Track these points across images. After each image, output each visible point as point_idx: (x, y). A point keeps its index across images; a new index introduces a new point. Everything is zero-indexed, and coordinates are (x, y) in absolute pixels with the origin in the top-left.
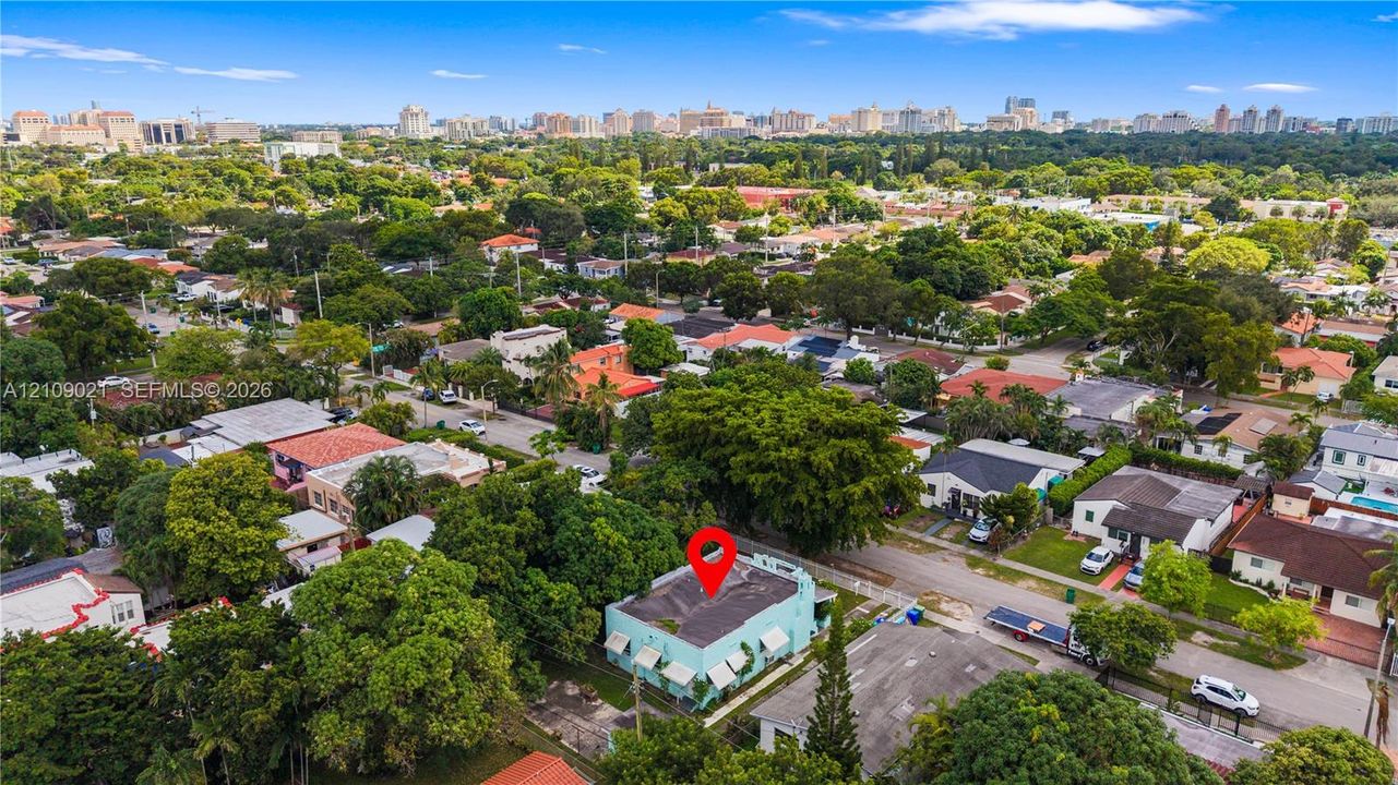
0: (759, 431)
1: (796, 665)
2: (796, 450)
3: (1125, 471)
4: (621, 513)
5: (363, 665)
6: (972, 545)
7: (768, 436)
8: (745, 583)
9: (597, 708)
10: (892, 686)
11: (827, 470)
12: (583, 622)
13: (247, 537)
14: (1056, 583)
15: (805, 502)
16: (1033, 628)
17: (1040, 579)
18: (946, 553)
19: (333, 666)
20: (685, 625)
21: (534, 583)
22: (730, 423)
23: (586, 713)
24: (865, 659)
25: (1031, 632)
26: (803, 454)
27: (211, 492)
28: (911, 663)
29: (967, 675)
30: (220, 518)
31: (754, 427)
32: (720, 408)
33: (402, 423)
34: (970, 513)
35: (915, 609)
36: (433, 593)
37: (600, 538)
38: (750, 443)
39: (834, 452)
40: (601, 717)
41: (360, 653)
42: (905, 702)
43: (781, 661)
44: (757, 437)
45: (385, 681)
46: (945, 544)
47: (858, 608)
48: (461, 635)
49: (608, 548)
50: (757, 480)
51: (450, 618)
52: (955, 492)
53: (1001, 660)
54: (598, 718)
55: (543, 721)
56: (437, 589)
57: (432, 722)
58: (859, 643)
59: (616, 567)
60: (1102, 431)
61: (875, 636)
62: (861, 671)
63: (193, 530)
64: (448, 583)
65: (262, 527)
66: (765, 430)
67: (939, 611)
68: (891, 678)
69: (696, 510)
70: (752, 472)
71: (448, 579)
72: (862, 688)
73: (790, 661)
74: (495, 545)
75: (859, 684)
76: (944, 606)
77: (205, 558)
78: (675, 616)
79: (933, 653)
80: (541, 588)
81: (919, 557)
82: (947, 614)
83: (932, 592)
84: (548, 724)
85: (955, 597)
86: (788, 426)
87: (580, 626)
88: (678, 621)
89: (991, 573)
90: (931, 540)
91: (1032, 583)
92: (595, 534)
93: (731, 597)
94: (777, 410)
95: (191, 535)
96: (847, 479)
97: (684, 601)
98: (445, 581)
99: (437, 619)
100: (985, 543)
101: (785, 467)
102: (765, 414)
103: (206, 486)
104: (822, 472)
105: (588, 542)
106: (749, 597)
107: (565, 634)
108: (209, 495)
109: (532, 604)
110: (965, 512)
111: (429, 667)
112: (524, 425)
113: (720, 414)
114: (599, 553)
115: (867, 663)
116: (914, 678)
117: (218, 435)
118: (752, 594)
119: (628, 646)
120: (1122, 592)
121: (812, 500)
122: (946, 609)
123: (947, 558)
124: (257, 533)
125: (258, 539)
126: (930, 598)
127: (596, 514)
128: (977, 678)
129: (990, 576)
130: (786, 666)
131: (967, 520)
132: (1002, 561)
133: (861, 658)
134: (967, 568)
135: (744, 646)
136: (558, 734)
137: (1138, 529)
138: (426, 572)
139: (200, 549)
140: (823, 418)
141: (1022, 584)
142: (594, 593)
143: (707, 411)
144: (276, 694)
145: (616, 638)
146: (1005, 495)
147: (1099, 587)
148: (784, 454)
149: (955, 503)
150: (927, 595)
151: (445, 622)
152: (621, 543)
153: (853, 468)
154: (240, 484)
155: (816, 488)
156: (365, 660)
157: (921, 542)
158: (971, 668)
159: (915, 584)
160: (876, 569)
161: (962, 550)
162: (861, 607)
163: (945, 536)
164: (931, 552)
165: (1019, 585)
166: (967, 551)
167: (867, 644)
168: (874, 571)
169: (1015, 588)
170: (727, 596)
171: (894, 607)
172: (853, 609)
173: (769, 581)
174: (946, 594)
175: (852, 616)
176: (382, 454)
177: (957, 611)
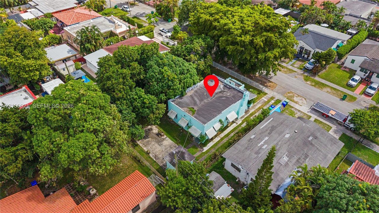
0: (233, 27)
1: (239, 123)
2: (248, 37)
3: (367, 42)
4: (174, 63)
5: (57, 146)
6: (306, 70)
7: (237, 30)
8: (222, 91)
9: (164, 139)
10: (280, 147)
11: (261, 46)
12: (159, 110)
13: (29, 64)
14: (338, 90)
15: (249, 58)
16: (332, 113)
17: (332, 88)
18: (296, 73)
19: (43, 147)
20: (198, 110)
21: (139, 95)
22: (221, 22)
23: (159, 142)
24: (269, 131)
25: (330, 115)
26: (251, 39)
27: (12, 44)
28: (287, 136)
29: (309, 141)
30: (17, 56)
31: (231, 25)
32: (217, 13)
33: (102, 6)
34: (306, 56)
35: (285, 101)
36: (88, 113)
37: (166, 76)
38: (228, 32)
39: (264, 38)
40: (166, 144)
41: (56, 141)
42: (285, 155)
43: (233, 122)
44: (233, 30)
45: (65, 157)
46: (296, 69)
47: (263, 98)
48: (102, 130)
49: (169, 80)
50: (230, 48)
51: (96, 125)
52: (302, 48)
53: (322, 134)
54: (164, 144)
55: (144, 144)
56: (89, 111)
57: (91, 167)
58: (266, 122)
59: (172, 87)
60: (358, 22)
61: (272, 119)
62: (267, 138)
63: (6, 61)
64: (95, 107)
65: (36, 59)
66: (236, 27)
67: (293, 101)
68: (280, 143)
69: (205, 59)
70: (228, 45)
71: (95, 106)
72: (268, 148)
73: (237, 122)
74: (121, 80)
75: (266, 146)
76: (295, 99)
77: (14, 71)
78: (194, 106)
79: (296, 131)
80: (141, 97)
81: (286, 75)
82: (296, 103)
83: (291, 92)
84: (146, 146)
85: (300, 95)
86: (246, 26)
87: (157, 112)
88: (196, 108)
89: (313, 84)
90: (290, 67)
91: (329, 89)
92: (164, 74)
93: (216, 98)
94: (241, 16)
95: (6, 63)
96: (267, 49)
97: (198, 98)
98: (93, 106)
99: (89, 126)
100: (311, 70)
101: (243, 44)
102: (236, 18)
103: (10, 42)
104: (258, 47)
105: (161, 77)
106: (223, 98)
107: (152, 115)
108: (12, 46)
109: (138, 104)
110: (304, 56)
111: (85, 149)
112: (144, 8)
113: (217, 17)
114: (165, 82)
115: (269, 134)
116: (288, 143)
117: (37, 9)
118: (224, 97)
119: (176, 116)
120: (363, 96)
121: (251, 57)
122: (296, 100)
123: (297, 76)
124: (33, 62)
125: (33, 64)
126: (290, 95)
127: (164, 65)
128: (313, 143)
129: (313, 85)
130: (235, 124)
131: (304, 59)
132: (317, 78)
133: (267, 130)
134: (304, 81)
135: (220, 121)
136: (149, 152)
137: (373, 70)
138: (85, 102)
139: (11, 68)
140: (261, 22)
141: (326, 89)
142: (163, 97)
143: (211, 15)
144: (20, 159)
145: (172, 112)
146: (323, 52)
147: (354, 93)
148: (243, 39)
149: (301, 52)
150: (289, 93)
151: (93, 127)
152: (174, 78)
153: (269, 45)
154: (24, 41)
155: (254, 52)
156: (58, 145)
157: (287, 68)
158: (311, 138)
159: (284, 88)
160: (270, 80)
161: (302, 72)
162: (264, 98)
163: (295, 66)
164: (290, 73)
165: (324, 90)
166: (304, 73)
167: (269, 123)
168: (269, 81)
169: (322, 92)
170: (215, 97)
171: (276, 98)
172: (261, 98)
173: (231, 90)
174: (296, 93)
175: (261, 102)
176: (92, 21)
177: (300, 102)
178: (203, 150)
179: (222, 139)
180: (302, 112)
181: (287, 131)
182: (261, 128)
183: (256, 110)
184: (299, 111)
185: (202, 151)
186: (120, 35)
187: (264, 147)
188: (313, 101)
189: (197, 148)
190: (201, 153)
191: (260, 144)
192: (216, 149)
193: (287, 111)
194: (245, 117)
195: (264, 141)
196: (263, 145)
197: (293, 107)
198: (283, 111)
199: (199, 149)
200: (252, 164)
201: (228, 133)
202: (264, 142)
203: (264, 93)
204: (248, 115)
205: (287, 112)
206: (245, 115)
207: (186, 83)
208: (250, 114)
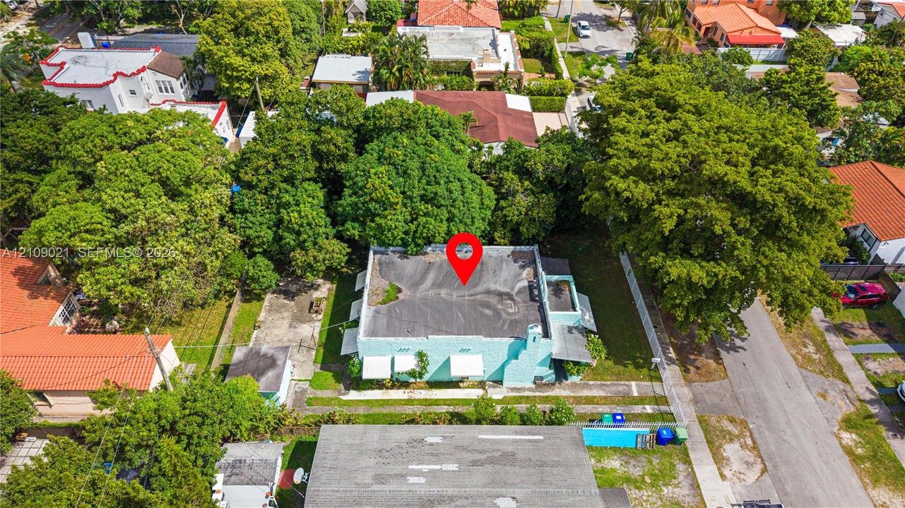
1: (489, 396)
6: (891, 399)
8: (507, 294)
9: (311, 321)
18: (842, 386)
23: (297, 321)
24: (483, 457)
33: (535, 9)
40: (302, 331)
43: (481, 385)
46: (856, 375)
49: (372, 198)
54: (298, 330)
58: (517, 433)
61: (541, 438)
67: (715, 449)
72: (417, 488)
73: (489, 390)
75: (422, 481)
76: (731, 449)
80: (299, 205)
81: (796, 371)
82: (719, 459)
83: (744, 423)
84: (270, 311)
88: (404, 295)
89: (860, 452)
90: (845, 359)
93: (475, 300)
97: (436, 278)
106: (487, 312)
107: (299, 253)
112: (628, 40)
118: (496, 310)
119: (363, 288)
122: (727, 454)
123: (833, 393)
126: (731, 428)
129: (851, 454)
133: (483, 452)
134: (837, 423)
135: (421, 356)
136: (258, 325)
142: (353, 229)
150: (732, 421)
157: (829, 355)
159: (737, 399)
160: (723, 354)
161: (868, 396)
162: (637, 385)
163: (872, 365)
164: (821, 373)
165: (874, 493)
166: (871, 402)
167: (516, 441)
168: (717, 354)
169: (861, 492)
170: (473, 298)
171: (672, 409)
172: (627, 380)
173: (532, 306)
174: (756, 435)
175: (614, 388)
176: (462, 30)
177: (736, 466)
178: (344, 394)
179: (410, 402)
180: (701, 495)
181: (519, 490)
182: (480, 437)
183: (575, 398)
184: (695, 486)
185: (340, 394)
186: (477, 78)
187: (412, 480)
188: (786, 494)
189: (338, 381)
190: (334, 395)
191: (420, 467)
192: (371, 412)
193: (656, 461)
194: (522, 394)
195: (438, 467)
196: (419, 474)
197: (688, 462)
198: (644, 450)
199: (341, 386)
200: (332, 491)
201: (436, 400)
202: (431, 471)
203: (653, 374)
204: (538, 394)
205: (650, 462)
206: (529, 389)
207: (424, 227)
208: (546, 394)
